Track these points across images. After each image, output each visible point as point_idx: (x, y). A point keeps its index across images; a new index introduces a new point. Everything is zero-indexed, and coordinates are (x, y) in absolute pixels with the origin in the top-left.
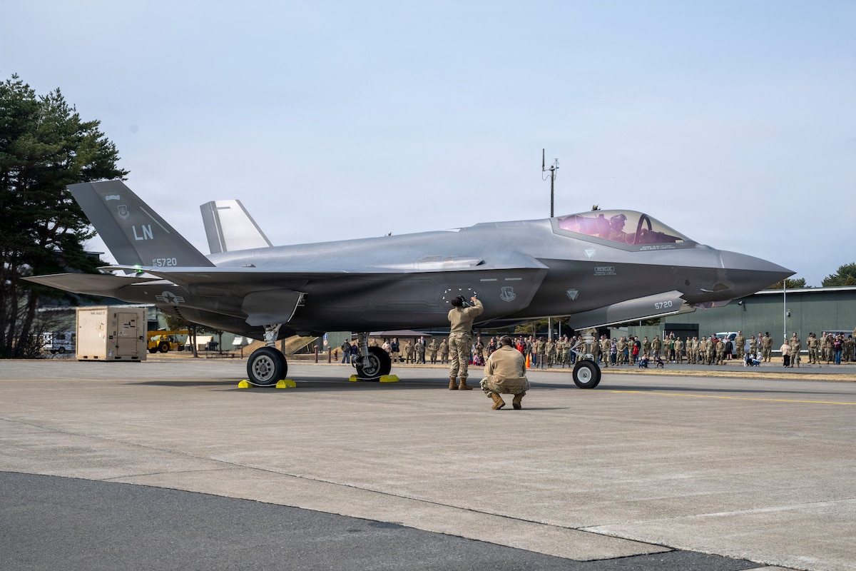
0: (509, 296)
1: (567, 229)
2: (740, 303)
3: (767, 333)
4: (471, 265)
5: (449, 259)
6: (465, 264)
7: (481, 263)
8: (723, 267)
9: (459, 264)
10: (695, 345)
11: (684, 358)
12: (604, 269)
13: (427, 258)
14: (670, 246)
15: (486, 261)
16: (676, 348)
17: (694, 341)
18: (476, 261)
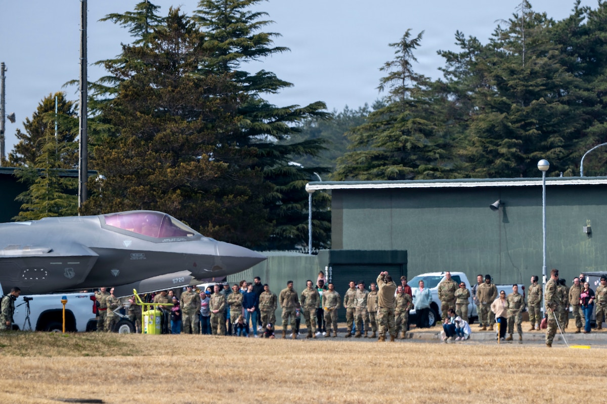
0: (70, 274)
1: (111, 224)
2: (496, 204)
3: (488, 277)
4: (43, 252)
5: (27, 247)
6: (39, 251)
7: (50, 251)
8: (218, 254)
9: (35, 252)
10: (361, 300)
11: (341, 326)
12: (137, 254)
13: (10, 246)
14: (183, 239)
15: (53, 249)
16: (326, 307)
17: (358, 291)
18: (47, 250)
